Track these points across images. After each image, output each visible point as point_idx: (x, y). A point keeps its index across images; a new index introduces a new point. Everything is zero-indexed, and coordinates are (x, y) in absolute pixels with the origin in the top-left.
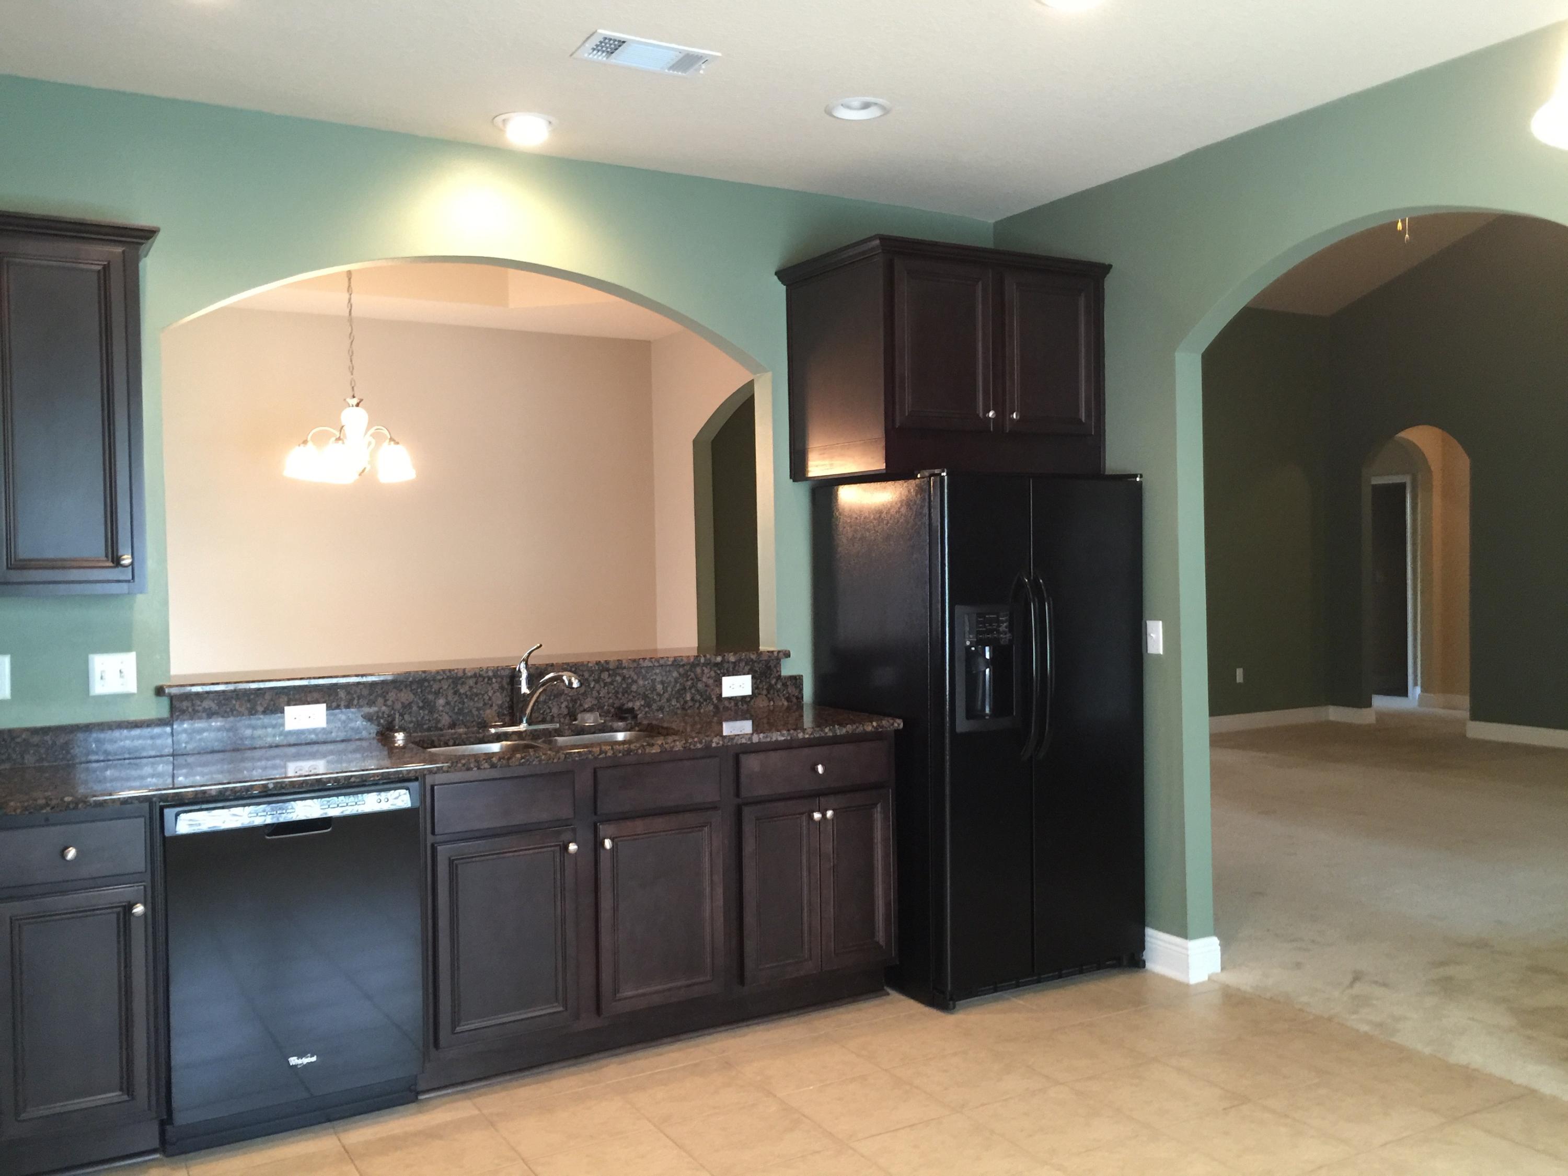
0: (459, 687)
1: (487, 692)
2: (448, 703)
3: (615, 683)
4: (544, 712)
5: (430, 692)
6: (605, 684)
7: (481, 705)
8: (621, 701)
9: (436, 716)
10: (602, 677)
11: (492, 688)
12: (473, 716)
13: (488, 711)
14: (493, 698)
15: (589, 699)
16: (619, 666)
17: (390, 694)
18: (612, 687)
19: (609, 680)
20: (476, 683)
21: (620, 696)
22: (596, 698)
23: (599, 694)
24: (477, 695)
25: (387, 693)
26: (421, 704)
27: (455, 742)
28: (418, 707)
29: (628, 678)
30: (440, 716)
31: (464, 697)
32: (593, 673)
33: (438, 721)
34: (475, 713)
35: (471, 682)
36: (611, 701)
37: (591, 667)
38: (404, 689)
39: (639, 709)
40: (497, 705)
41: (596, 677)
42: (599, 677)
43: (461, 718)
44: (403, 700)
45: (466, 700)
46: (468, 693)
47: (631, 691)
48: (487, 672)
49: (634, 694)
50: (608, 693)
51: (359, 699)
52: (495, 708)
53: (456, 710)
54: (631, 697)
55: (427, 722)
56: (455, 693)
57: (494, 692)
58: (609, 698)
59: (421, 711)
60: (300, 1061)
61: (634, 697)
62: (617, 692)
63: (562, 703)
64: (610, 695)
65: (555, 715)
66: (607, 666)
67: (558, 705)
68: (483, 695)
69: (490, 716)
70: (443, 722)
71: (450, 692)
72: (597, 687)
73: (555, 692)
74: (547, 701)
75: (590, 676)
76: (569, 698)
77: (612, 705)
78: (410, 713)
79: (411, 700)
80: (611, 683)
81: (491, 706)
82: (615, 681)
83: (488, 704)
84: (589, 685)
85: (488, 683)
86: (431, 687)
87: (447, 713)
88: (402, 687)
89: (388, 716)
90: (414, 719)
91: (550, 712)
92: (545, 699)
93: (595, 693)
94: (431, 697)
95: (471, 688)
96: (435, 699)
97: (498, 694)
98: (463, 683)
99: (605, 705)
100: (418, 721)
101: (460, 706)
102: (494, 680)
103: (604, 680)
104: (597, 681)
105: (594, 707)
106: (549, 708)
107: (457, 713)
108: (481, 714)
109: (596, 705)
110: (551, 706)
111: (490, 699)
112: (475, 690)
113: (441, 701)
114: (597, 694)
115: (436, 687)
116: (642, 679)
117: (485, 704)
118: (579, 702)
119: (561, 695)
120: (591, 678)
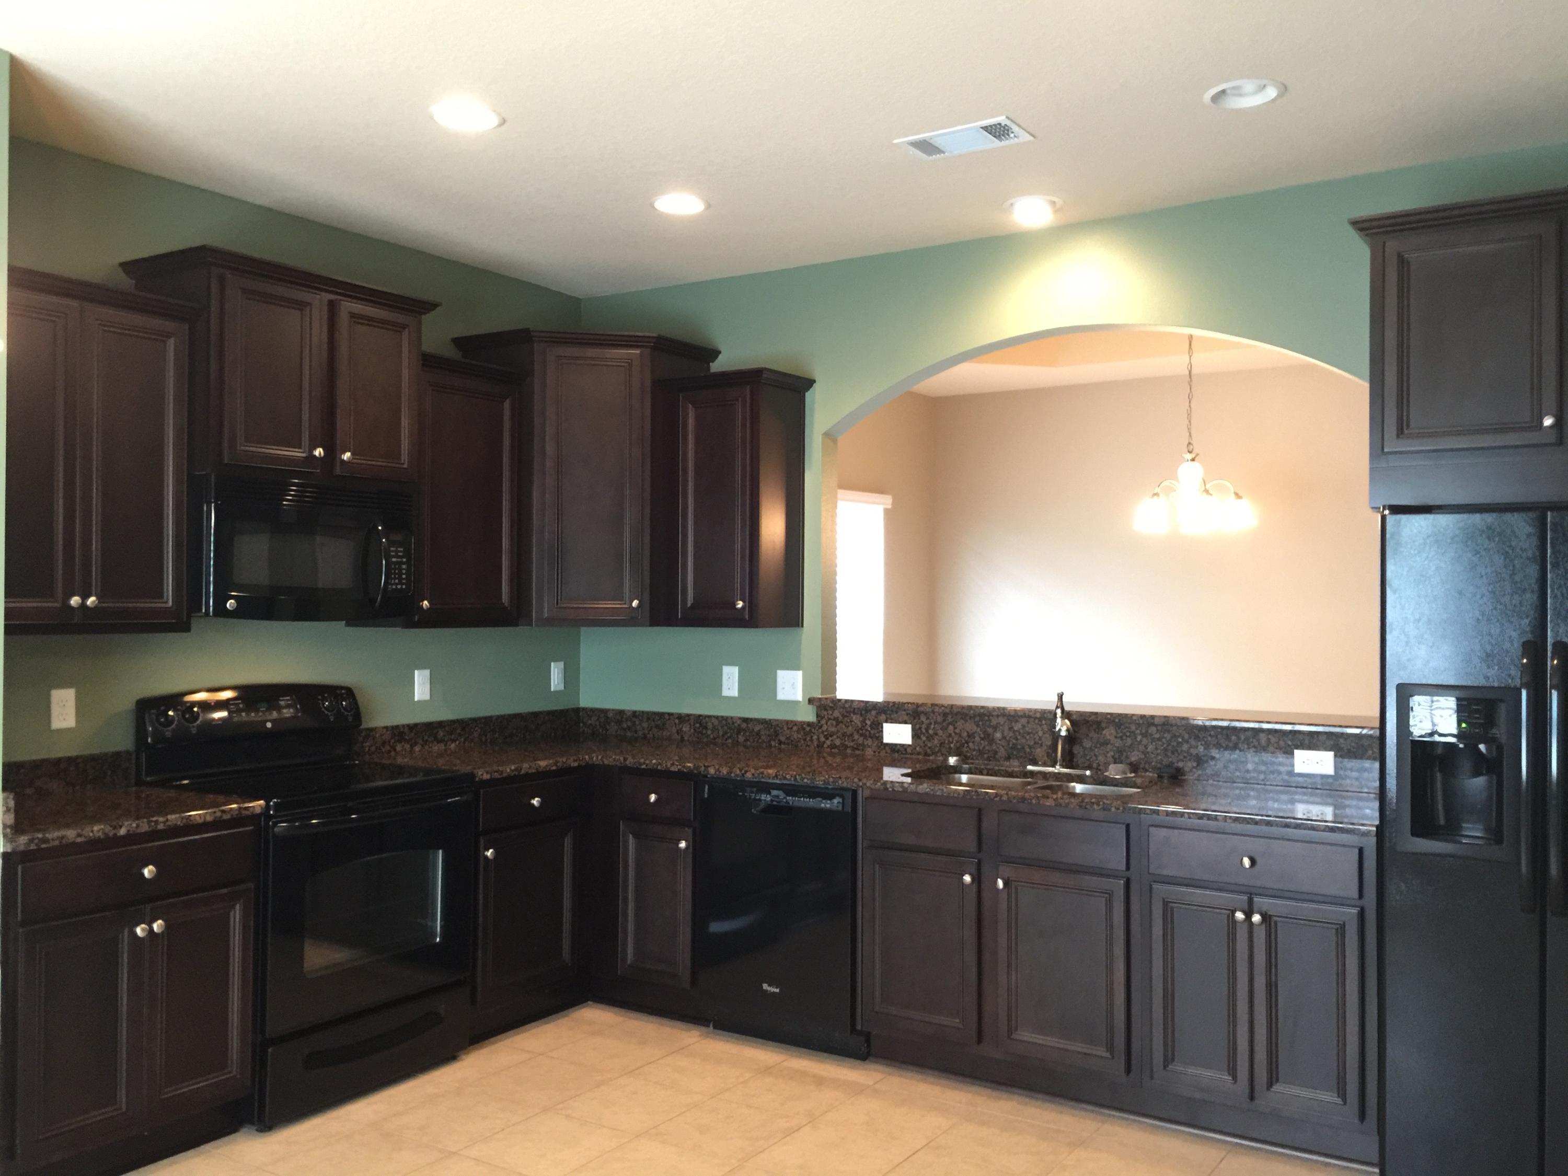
0: (1013, 724)
1: (1037, 733)
2: (1004, 737)
3: (1164, 740)
4: (1091, 758)
5: (990, 726)
6: (1153, 740)
7: (1032, 743)
8: (1170, 759)
9: (994, 747)
10: (1150, 731)
11: (1042, 729)
12: (1025, 753)
13: (1039, 750)
14: (1043, 739)
15: (1136, 752)
16: (1166, 723)
17: (958, 723)
18: (1160, 743)
19: (1157, 736)
20: (1028, 722)
21: (1169, 754)
22: (1143, 752)
23: (1147, 749)
24: (1029, 733)
25: (956, 722)
26: (982, 736)
27: (988, 773)
28: (980, 737)
29: (1179, 736)
30: (998, 748)
31: (1017, 734)
32: (1139, 727)
33: (996, 753)
34: (1028, 750)
35: (1024, 721)
36: (1159, 757)
37: (1135, 720)
38: (969, 721)
39: (1191, 771)
40: (1047, 745)
41: (1144, 731)
42: (1147, 732)
43: (1015, 753)
44: (968, 729)
45: (1019, 737)
46: (1021, 731)
47: (1182, 751)
48: (1035, 714)
49: (1185, 755)
50: (1156, 749)
51: (935, 724)
52: (1045, 748)
53: (1011, 745)
54: (1181, 757)
55: (987, 752)
56: (1011, 728)
57: (1044, 733)
58: (1158, 754)
59: (982, 742)
60: (769, 989)
61: (1185, 757)
62: (1166, 750)
63: (1108, 752)
64: (1159, 751)
65: (1101, 764)
66: (1152, 721)
67: (1104, 754)
68: (1034, 734)
69: (1040, 755)
70: (1000, 754)
71: (1006, 728)
72: (1145, 741)
73: (1101, 740)
74: (1093, 748)
75: (1137, 729)
76: (1115, 749)
77: (1161, 762)
78: (973, 742)
79: (974, 731)
80: (1159, 739)
81: (1041, 745)
82: (1163, 738)
83: (1038, 743)
84: (1136, 738)
85: (1038, 724)
86: (990, 721)
87: (1003, 747)
88: (968, 718)
89: (957, 742)
90: (977, 748)
91: (1097, 760)
92: (1091, 746)
93: (1141, 748)
94: (990, 730)
95: (1024, 726)
96: (994, 732)
97: (1047, 735)
98: (1017, 721)
99: (1153, 761)
100: (979, 750)
101: (1014, 741)
102: (1044, 722)
103: (1151, 735)
104: (1144, 735)
105: (1142, 761)
106: (1095, 755)
107: (1011, 748)
108: (1032, 752)
109: (1143, 759)
110: (1097, 754)
111: (1040, 738)
112: (1027, 729)
113: (998, 735)
114: (1144, 749)
115: (994, 722)
116: (1195, 739)
117: (1035, 743)
118: (1125, 754)
119: (1108, 744)
120: (1138, 731)
